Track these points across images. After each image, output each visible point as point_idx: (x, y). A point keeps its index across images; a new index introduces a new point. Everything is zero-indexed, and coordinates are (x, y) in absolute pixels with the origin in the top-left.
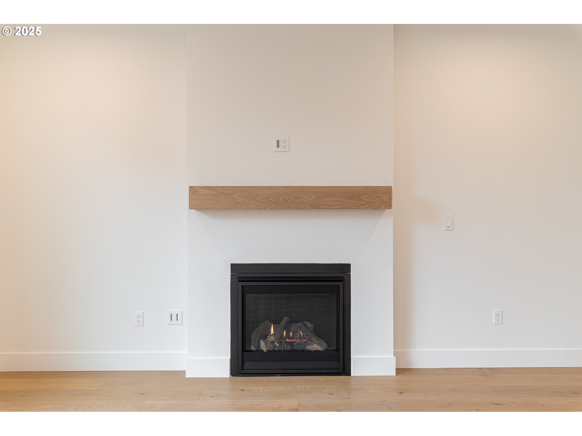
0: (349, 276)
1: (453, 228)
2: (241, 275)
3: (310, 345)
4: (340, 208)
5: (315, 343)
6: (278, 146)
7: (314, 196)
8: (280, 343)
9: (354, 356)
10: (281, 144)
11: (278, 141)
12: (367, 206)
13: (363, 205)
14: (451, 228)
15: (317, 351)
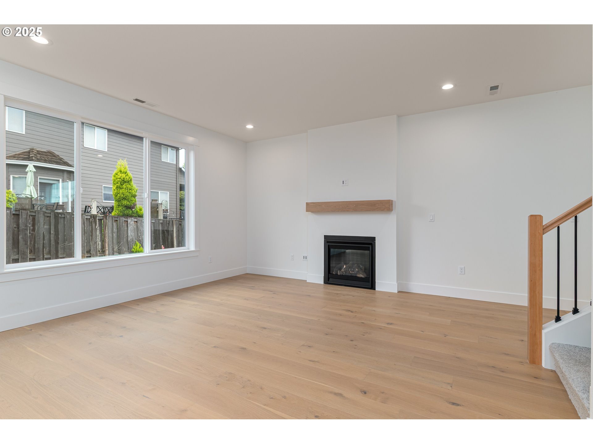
0: (375, 243)
1: (434, 220)
2: (328, 240)
3: (358, 274)
4: (366, 210)
5: (361, 274)
6: (343, 183)
7: (355, 205)
8: (346, 272)
9: (377, 281)
10: (344, 182)
11: (343, 181)
12: (378, 209)
13: (377, 209)
14: (433, 221)
15: (362, 278)
